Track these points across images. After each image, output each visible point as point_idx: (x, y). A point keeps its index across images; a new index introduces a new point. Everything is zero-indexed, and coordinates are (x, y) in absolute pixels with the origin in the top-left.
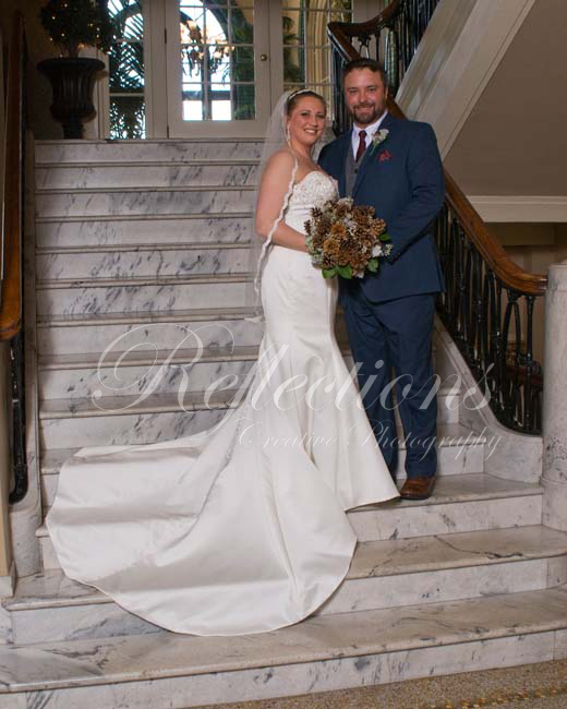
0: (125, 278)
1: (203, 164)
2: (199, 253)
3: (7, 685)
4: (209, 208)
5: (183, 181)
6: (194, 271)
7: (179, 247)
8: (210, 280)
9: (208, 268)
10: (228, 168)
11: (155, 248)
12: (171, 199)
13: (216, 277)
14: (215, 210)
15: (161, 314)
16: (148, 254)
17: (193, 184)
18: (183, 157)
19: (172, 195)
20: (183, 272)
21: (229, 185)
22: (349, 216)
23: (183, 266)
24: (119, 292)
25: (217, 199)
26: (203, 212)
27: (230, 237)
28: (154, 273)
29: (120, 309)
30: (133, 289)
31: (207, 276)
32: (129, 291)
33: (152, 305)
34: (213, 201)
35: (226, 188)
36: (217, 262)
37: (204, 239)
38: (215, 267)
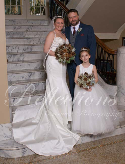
0: (10, 53)
2: (27, 47)
3: (18, 148)
5: (17, 29)
6: (26, 51)
7: (22, 45)
9: (29, 50)
11: (17, 46)
12: (16, 34)
13: (31, 52)
15: (21, 61)
16: (15, 47)
17: (19, 30)
18: (15, 24)
19: (16, 33)
20: (23, 51)
23: (23, 50)
24: (11, 56)
26: (24, 37)
28: (17, 51)
29: (12, 60)
31: (29, 52)
32: (14, 56)
33: (19, 59)
34: (26, 34)
36: (31, 49)
38: (31, 50)
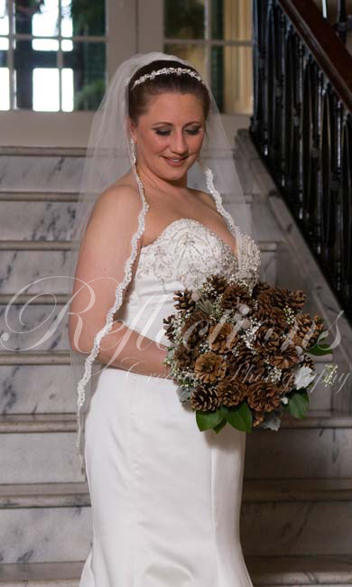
10: (42, 205)
13: (7, 420)
14: (13, 288)
21: (43, 239)
22: (245, 310)
25: (16, 267)
27: (39, 342)
34: (10, 270)
35: (37, 244)
36: (10, 392)
38: (6, 400)
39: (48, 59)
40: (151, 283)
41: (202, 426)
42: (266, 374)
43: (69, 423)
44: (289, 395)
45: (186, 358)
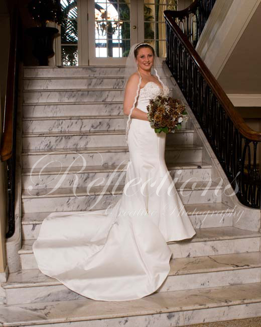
0: (65, 132)
1: (104, 78)
2: (100, 120)
3: (2, 323)
4: (105, 99)
5: (94, 86)
6: (98, 129)
7: (90, 118)
8: (105, 133)
9: (104, 128)
10: (115, 80)
11: (79, 118)
12: (88, 94)
13: (108, 132)
14: (109, 100)
15: (82, 149)
16: (75, 121)
17: (98, 87)
18: (94, 75)
19: (88, 93)
20: (92, 129)
21: (116, 88)
22: (166, 103)
23: (92, 127)
24: (62, 139)
25: (109, 95)
26: (103, 101)
27: (115, 113)
28: (78, 130)
29: (62, 147)
30: (68, 138)
31: (103, 131)
32: (67, 138)
33: (77, 145)
34: (108, 96)
35: (114, 89)
36: (109, 125)
37: (103, 114)
38: (107, 127)
39: (116, 45)
40: (143, 98)
41: (156, 132)
42: (172, 119)
43: (123, 132)
44: (177, 124)
45: (152, 115)
